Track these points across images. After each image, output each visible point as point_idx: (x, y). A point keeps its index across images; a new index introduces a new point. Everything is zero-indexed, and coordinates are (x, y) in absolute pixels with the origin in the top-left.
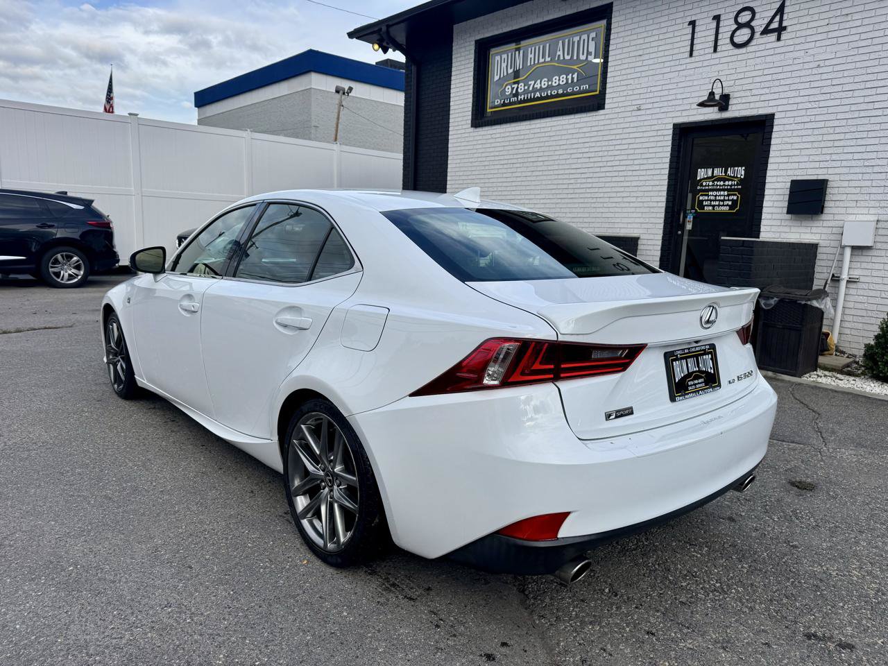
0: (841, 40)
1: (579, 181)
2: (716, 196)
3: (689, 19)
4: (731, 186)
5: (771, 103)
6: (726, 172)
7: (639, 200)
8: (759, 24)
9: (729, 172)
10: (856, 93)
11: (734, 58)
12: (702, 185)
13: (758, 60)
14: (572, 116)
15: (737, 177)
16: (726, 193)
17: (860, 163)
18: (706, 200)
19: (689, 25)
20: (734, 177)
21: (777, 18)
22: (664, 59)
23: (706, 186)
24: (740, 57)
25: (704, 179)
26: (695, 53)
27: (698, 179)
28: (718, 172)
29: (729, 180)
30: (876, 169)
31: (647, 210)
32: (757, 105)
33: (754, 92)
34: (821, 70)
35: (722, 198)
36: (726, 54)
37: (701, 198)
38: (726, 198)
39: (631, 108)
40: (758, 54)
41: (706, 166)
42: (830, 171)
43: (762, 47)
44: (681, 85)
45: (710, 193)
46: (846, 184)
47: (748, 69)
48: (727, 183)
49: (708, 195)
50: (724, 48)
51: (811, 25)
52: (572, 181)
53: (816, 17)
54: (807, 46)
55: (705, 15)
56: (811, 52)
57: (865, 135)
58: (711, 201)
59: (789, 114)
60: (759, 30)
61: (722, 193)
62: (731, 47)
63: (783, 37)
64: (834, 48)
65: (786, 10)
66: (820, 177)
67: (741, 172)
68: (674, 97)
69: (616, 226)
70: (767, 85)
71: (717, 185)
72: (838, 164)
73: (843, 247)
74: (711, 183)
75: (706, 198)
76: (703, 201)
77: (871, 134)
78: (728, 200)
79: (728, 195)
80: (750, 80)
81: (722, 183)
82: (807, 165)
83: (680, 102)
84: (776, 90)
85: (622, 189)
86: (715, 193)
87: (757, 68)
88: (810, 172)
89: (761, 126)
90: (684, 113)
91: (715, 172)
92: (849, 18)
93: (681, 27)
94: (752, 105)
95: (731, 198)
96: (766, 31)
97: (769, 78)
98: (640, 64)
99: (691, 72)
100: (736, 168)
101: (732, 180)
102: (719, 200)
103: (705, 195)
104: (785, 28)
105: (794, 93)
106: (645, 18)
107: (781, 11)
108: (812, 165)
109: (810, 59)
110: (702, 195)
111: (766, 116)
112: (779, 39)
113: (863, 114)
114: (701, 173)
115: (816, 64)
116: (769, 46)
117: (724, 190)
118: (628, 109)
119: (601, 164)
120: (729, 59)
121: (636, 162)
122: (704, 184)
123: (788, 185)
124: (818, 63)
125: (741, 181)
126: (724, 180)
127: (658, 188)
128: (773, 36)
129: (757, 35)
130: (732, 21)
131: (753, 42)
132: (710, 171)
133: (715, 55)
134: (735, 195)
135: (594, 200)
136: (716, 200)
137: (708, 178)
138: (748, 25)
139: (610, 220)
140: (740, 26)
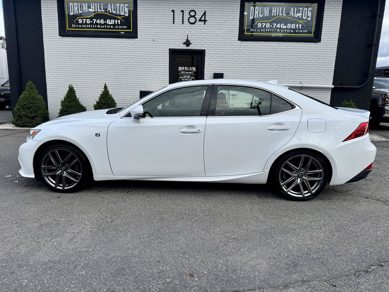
0: (224, 28)
1: (128, 67)
2: (186, 77)
3: (172, 9)
4: (191, 74)
5: (204, 46)
6: (189, 69)
7: (158, 77)
8: (198, 17)
9: (190, 69)
10: (229, 46)
11: (190, 28)
12: (181, 73)
13: (198, 30)
14: (121, 39)
15: (193, 71)
16: (190, 76)
17: (232, 69)
18: (183, 79)
19: (172, 11)
20: (192, 70)
21: (204, 17)
22: (163, 23)
23: (182, 73)
24: (192, 28)
25: (181, 71)
26: (175, 23)
27: (179, 70)
28: (186, 68)
29: (190, 72)
30: (236, 71)
31: (162, 81)
32: (200, 46)
33: (198, 41)
34: (218, 37)
35: (189, 78)
36: (187, 25)
37: (181, 78)
38: (190, 78)
39: (151, 40)
40: (198, 28)
41: (182, 66)
42: (224, 71)
43: (199, 26)
44: (170, 34)
45: (184, 76)
46: (228, 75)
47: (195, 32)
48: (190, 73)
49: (183, 77)
50: (186, 23)
51: (215, 21)
52: (125, 67)
53: (216, 19)
54: (214, 28)
55: (178, 9)
56: (215, 30)
57: (232, 60)
58: (185, 79)
59: (210, 50)
60: (198, 19)
61: (188, 76)
62: (188, 23)
63: (206, 23)
64: (222, 31)
65: (206, 14)
66: (221, 73)
67: (194, 69)
68: (168, 38)
69: (149, 87)
70: (202, 39)
71: (186, 73)
72: (225, 68)
73: (230, 95)
74: (184, 72)
75: (183, 78)
76: (181, 79)
77: (234, 60)
78: (191, 79)
79: (191, 77)
80: (196, 37)
81: (188, 73)
82: (217, 68)
83: (171, 40)
84: (205, 41)
85: (150, 73)
86: (186, 76)
87: (198, 32)
88: (218, 70)
89: (201, 54)
90: (173, 45)
91: (185, 68)
92: (225, 22)
93: (168, 11)
94: (198, 46)
95: (192, 78)
96: (200, 20)
97: (202, 37)
98: (152, 22)
99: (175, 30)
100: (193, 68)
101: (191, 72)
102: (188, 79)
103: (182, 77)
104: (206, 21)
105: (211, 44)
106: (153, 4)
107: (205, 14)
108: (218, 68)
109: (215, 33)
110: (181, 77)
111: (203, 50)
112: (205, 24)
113: (231, 53)
114: (180, 69)
115: (217, 35)
116: (201, 26)
117: (189, 75)
118: (149, 40)
119: (139, 61)
120: (188, 28)
121: (155, 62)
122: (182, 72)
123: (213, 75)
124: (218, 35)
125: (194, 72)
126: (189, 72)
127: (165, 73)
128: (203, 23)
129: (197, 21)
130: (188, 14)
131: (196, 23)
132: (183, 68)
133: (183, 25)
134: (193, 77)
135: (137, 76)
136: (186, 79)
137: (183, 70)
138: (194, 16)
139: (146, 85)
140: (191, 16)
